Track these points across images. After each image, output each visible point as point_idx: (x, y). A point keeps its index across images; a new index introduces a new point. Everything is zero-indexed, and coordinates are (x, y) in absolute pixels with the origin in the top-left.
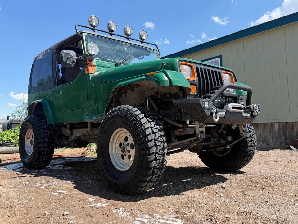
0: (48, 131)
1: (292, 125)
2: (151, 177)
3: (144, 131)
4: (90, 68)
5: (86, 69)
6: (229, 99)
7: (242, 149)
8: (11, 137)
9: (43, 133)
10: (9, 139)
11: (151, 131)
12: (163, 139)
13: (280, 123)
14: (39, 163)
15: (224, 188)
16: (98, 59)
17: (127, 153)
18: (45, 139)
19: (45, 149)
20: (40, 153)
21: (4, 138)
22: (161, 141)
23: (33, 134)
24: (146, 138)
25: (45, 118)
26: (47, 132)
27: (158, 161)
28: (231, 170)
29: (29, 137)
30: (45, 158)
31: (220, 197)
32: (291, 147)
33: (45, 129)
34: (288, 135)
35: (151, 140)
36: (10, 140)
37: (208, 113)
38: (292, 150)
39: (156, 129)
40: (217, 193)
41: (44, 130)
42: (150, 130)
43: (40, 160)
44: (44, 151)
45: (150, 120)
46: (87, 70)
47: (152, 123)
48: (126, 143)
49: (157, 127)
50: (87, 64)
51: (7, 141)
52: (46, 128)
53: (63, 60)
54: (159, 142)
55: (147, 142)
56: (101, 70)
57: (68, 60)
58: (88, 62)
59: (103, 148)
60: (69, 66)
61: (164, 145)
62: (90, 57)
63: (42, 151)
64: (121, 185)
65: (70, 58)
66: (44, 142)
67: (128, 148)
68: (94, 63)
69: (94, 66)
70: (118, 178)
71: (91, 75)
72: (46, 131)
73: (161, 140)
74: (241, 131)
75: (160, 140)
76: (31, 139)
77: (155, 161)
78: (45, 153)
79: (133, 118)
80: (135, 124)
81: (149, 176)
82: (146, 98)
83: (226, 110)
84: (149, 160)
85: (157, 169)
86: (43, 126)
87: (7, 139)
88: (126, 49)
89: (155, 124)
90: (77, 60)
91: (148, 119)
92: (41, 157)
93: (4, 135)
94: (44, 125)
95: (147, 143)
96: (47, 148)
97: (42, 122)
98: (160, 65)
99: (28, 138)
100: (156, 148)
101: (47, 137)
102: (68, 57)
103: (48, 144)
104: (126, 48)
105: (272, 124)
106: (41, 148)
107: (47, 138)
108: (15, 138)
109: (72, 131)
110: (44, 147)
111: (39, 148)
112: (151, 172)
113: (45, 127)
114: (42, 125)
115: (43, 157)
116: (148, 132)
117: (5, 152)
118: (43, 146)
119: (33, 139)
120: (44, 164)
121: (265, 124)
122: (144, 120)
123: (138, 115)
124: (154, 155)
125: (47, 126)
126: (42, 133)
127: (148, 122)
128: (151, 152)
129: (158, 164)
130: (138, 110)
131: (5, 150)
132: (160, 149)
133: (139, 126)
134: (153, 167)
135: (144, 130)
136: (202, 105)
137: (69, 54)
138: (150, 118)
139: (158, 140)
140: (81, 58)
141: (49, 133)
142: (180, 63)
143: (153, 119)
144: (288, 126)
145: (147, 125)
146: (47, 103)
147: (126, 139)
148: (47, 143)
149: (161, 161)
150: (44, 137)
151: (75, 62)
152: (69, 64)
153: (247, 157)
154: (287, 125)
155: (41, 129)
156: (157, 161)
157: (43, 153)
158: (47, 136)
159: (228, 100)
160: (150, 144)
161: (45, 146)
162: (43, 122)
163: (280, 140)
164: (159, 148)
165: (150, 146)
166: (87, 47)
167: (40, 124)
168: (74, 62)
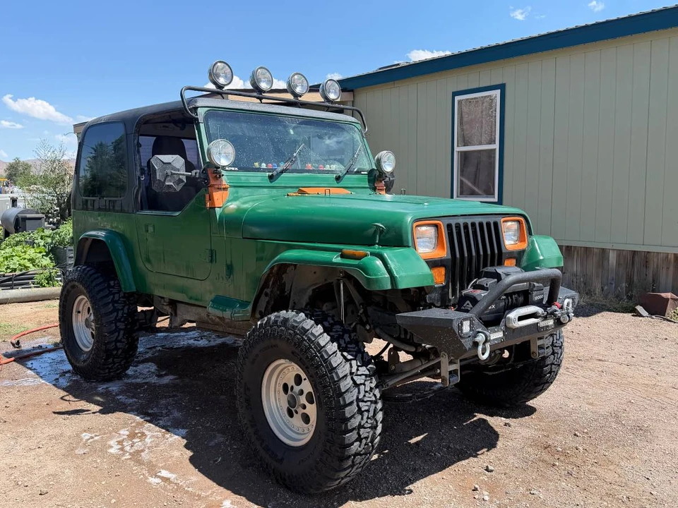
0: (124, 307)
1: (647, 258)
2: (348, 471)
3: (336, 384)
4: (217, 195)
5: (207, 196)
6: (512, 298)
7: (532, 370)
8: (29, 260)
9: (115, 312)
10: (25, 266)
11: (351, 382)
12: (375, 396)
13: (620, 253)
14: (107, 371)
15: (491, 471)
16: (233, 169)
17: (300, 408)
18: (118, 324)
19: (118, 344)
20: (109, 354)
21: (14, 264)
22: (371, 399)
23: (89, 305)
24: (341, 399)
25: (115, 278)
26: (122, 309)
27: (364, 441)
28: (508, 405)
29: (81, 309)
30: (120, 362)
31: (483, 502)
32: (639, 308)
33: (116, 302)
34: (635, 278)
35: (351, 403)
36: (27, 268)
37: (467, 344)
38: (641, 316)
39: (360, 375)
40: (475, 489)
41: (116, 305)
42: (349, 381)
43: (110, 366)
44: (116, 349)
45: (350, 357)
46: (210, 200)
47: (354, 362)
48: (297, 389)
49: (363, 370)
50: (210, 186)
51: (21, 270)
52: (119, 300)
53: (158, 178)
54: (366, 404)
55: (342, 406)
56: (240, 194)
57: (169, 178)
58: (212, 182)
59: (248, 389)
60: (171, 190)
61: (376, 408)
62: (216, 171)
63: (113, 350)
64: (287, 474)
65: (172, 174)
66: (117, 330)
67: (303, 400)
68: (224, 182)
69: (225, 189)
70: (282, 460)
71: (218, 211)
72: (119, 306)
73: (370, 397)
74: (534, 348)
75: (369, 399)
76: (87, 316)
77: (358, 443)
78: (119, 352)
79: (313, 352)
80: (318, 367)
81: (345, 469)
82: (339, 280)
83: (505, 325)
84: (347, 442)
85: (361, 455)
86: (112, 297)
87: (20, 265)
88: (292, 132)
89: (359, 364)
90: (188, 177)
91: (345, 354)
92: (111, 360)
93: (13, 256)
94: (114, 294)
95: (344, 409)
96: (124, 342)
97: (109, 286)
98: (371, 228)
99: (79, 312)
100: (360, 416)
101: (122, 320)
102: (169, 171)
103: (124, 335)
104: (294, 129)
105: (604, 252)
106: (110, 343)
107: (123, 322)
108: (37, 261)
109: (176, 306)
110: (117, 341)
111: (106, 344)
112: (350, 462)
113: (117, 297)
114: (111, 293)
115: (115, 360)
116: (346, 384)
117: (20, 298)
118: (114, 339)
119: (92, 317)
120: (118, 372)
121: (587, 250)
122: (337, 360)
123: (324, 346)
124: (355, 432)
125: (122, 294)
126: (111, 312)
127: (344, 360)
128: (350, 428)
129: (363, 446)
130: (324, 332)
131: (19, 295)
132: (368, 418)
133: (326, 372)
134: (352, 455)
135: (336, 381)
136: (457, 331)
137: (170, 163)
138: (348, 352)
139: (366, 399)
140: (196, 173)
141: (126, 311)
142: (415, 224)
143: (354, 353)
144: (637, 259)
145: (344, 370)
146: (119, 243)
147: (298, 380)
148: (122, 332)
149: (369, 440)
150: (117, 320)
151: (183, 181)
152: (169, 187)
153: (542, 384)
154: (636, 257)
155: (109, 303)
156: (361, 442)
157: (115, 352)
158: (122, 317)
159: (510, 300)
160: (349, 411)
161: (119, 338)
162: (113, 287)
163: (616, 287)
164: (365, 417)
165: (348, 415)
166: (209, 150)
167: (107, 292)
168: (180, 181)
